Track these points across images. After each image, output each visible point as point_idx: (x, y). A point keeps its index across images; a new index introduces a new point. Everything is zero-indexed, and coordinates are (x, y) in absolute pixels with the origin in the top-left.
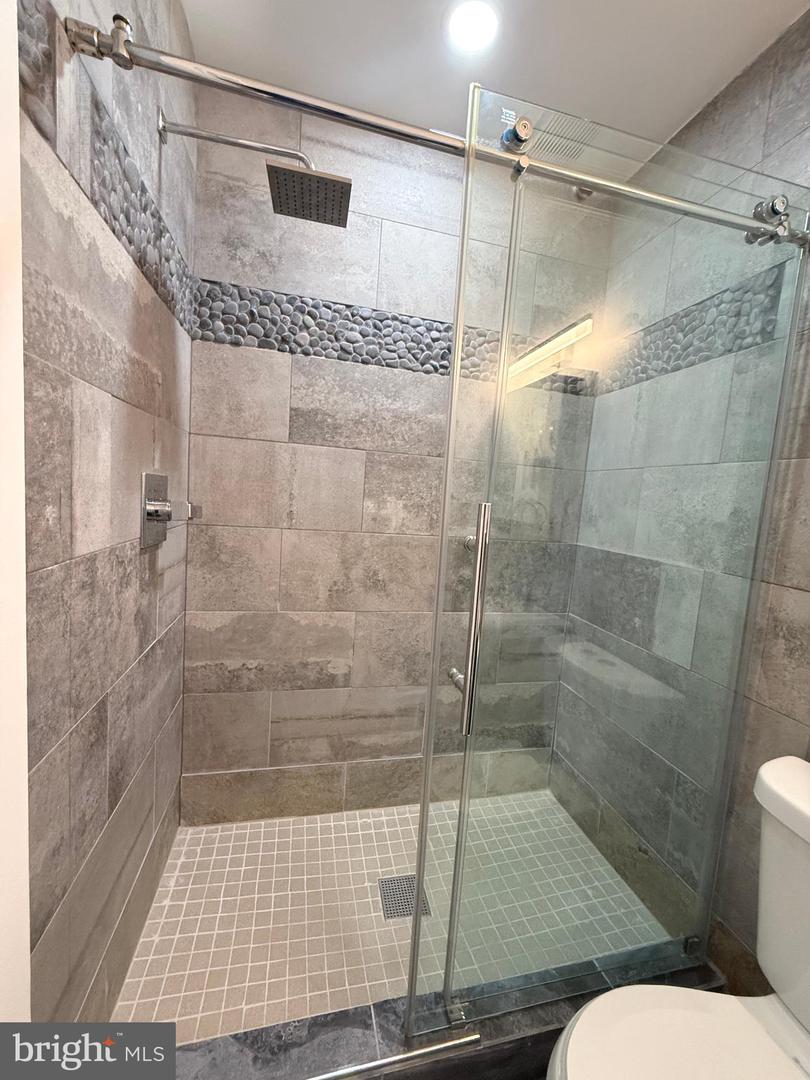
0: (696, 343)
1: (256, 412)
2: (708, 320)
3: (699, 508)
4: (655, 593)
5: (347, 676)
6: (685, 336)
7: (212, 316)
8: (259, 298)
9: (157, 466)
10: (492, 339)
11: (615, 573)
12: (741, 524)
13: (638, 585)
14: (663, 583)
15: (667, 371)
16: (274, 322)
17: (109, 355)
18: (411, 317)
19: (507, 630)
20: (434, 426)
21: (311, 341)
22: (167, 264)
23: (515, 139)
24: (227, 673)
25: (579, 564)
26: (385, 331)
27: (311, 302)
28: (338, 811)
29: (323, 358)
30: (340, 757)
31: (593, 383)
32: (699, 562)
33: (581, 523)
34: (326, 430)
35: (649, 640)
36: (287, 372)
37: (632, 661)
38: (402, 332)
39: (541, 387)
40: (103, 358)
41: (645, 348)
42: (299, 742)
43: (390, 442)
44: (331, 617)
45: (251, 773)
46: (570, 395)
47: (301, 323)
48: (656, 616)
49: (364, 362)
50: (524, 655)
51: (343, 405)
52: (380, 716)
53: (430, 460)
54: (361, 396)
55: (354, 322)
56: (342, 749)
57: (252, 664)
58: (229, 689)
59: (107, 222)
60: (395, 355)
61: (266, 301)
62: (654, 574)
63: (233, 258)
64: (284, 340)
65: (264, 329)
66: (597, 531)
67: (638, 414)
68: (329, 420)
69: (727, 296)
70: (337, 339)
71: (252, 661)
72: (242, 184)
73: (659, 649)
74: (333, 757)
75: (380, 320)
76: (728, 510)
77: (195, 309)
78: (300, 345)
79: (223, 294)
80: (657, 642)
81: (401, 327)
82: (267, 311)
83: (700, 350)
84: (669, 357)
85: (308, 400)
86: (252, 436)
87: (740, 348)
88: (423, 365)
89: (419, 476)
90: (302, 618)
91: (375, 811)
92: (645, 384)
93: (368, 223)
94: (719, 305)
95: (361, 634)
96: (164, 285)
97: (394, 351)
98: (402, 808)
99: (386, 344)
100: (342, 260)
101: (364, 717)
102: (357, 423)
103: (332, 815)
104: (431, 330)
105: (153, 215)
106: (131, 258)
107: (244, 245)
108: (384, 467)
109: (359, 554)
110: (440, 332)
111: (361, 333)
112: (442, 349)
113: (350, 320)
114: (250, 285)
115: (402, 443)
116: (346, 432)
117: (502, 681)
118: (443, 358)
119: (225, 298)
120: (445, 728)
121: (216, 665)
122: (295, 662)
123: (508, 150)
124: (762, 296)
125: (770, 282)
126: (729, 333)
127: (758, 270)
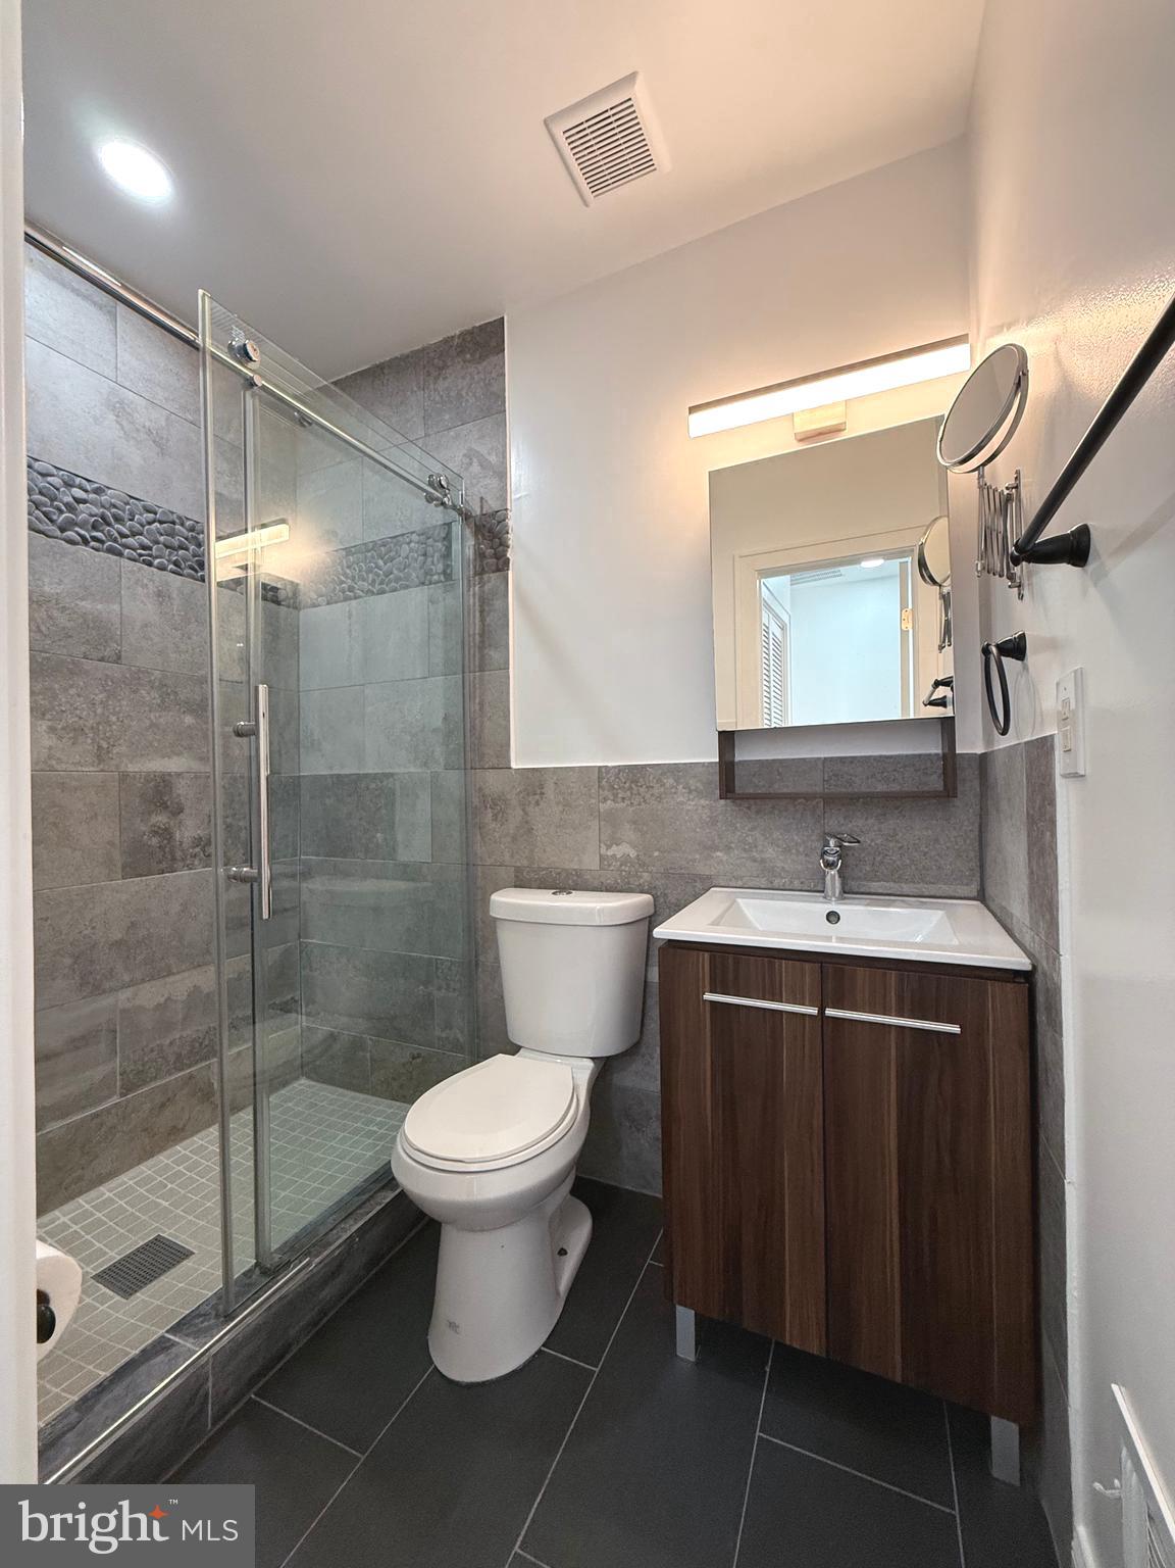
2: (402, 554)
3: (419, 717)
6: (385, 564)
11: (349, 795)
12: (451, 726)
13: (375, 801)
14: (398, 793)
15: (373, 593)
25: (306, 795)
31: (295, 595)
32: (425, 764)
33: (302, 750)
35: (392, 853)
37: (381, 874)
41: (349, 567)
48: (396, 826)
53: (88, 665)
62: (389, 785)
66: (323, 756)
67: (350, 631)
73: (403, 856)
80: (400, 850)
83: (398, 579)
84: (374, 581)
87: (430, 583)
88: (62, 530)
89: (71, 686)
92: (354, 602)
94: (409, 543)
104: (71, 486)
112: (92, 515)
123: (240, 362)
124: (439, 544)
125: (443, 535)
126: (421, 568)
127: (434, 523)
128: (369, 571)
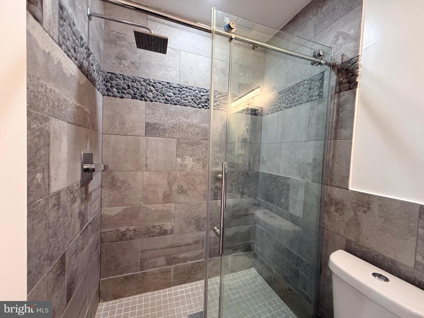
0: (297, 98)
1: (131, 124)
2: (300, 90)
3: (302, 157)
4: (288, 190)
5: (172, 230)
6: (293, 96)
7: (111, 87)
8: (131, 79)
9: (88, 149)
10: (224, 95)
11: (273, 182)
12: (317, 164)
13: (282, 186)
14: (291, 186)
15: (287, 108)
16: (138, 89)
17: (66, 106)
18: (193, 87)
19: (235, 206)
20: (203, 128)
21: (153, 96)
22: (92, 67)
23: (229, 28)
24: (120, 233)
25: (260, 179)
26: (183, 92)
27: (153, 81)
28: (170, 287)
29: (158, 103)
30: (170, 264)
31: (262, 111)
32: (303, 178)
33: (260, 163)
34: (160, 131)
35: (287, 208)
36: (144, 108)
37: (282, 215)
38: (189, 93)
39: (243, 113)
40: (64, 108)
41: (279, 99)
42: (152, 260)
43: (186, 135)
44: (164, 206)
45: (132, 275)
46: (253, 116)
47: (149, 89)
48: (289, 198)
49: (175, 104)
50: (241, 215)
51: (167, 121)
52: (185, 245)
53: (202, 141)
54: (174, 117)
55: (170, 89)
56: (170, 261)
57: (132, 228)
58: (121, 240)
59: (65, 53)
60: (187, 101)
61: (134, 81)
62: (288, 182)
63: (120, 64)
64: (142, 96)
65: (134, 91)
66: (266, 166)
67: (278, 123)
68: (161, 127)
69: (306, 82)
70: (164, 96)
71: (131, 227)
72: (124, 36)
73: (291, 211)
74: (167, 264)
75: (181, 88)
76: (312, 158)
77: (104, 83)
78: (149, 98)
79: (116, 78)
80: (290, 208)
81: (189, 91)
82: (135, 85)
83: (298, 101)
84: (288, 103)
85: (153, 119)
86: (130, 134)
87: (312, 101)
88: (198, 105)
89: (198, 148)
90: (152, 207)
91: (185, 285)
92: (280, 112)
93: (175, 52)
94: (304, 85)
95: (177, 212)
96: (91, 75)
97: (187, 100)
98: (196, 283)
99: (183, 97)
100: (165, 65)
101: (179, 246)
102: (173, 128)
103: (167, 289)
104: (201, 92)
105: (86, 48)
106: (76, 66)
107: (125, 59)
108: (184, 145)
109: (175, 180)
110: (204, 92)
111: (173, 94)
112: (205, 99)
113: (169, 88)
114: (127, 74)
115: (191, 135)
116: (169, 132)
117: (234, 226)
118: (206, 102)
119: (117, 79)
120: (212, 248)
121: (116, 230)
122: (150, 226)
123: (227, 31)
124: (317, 83)
125: (320, 78)
126: (307, 95)
127: (316, 74)
128: (286, 99)
